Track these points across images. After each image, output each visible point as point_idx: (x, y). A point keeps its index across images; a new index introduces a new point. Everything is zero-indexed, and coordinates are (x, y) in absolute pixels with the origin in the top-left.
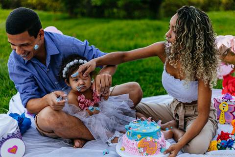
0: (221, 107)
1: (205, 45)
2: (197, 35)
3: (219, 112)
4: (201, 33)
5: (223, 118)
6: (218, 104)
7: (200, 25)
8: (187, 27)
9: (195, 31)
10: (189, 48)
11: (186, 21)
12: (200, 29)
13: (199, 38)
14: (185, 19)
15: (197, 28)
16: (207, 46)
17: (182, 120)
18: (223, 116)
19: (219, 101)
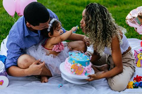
0: (139, 56)
1: (103, 27)
2: (97, 21)
3: (137, 59)
4: (100, 20)
5: (139, 63)
6: (137, 54)
7: (99, 15)
8: (91, 16)
9: (96, 19)
10: (93, 29)
11: (90, 12)
12: (100, 17)
13: (99, 24)
14: (90, 11)
15: (97, 16)
16: (104, 28)
17: (112, 65)
18: (140, 62)
19: (138, 53)
